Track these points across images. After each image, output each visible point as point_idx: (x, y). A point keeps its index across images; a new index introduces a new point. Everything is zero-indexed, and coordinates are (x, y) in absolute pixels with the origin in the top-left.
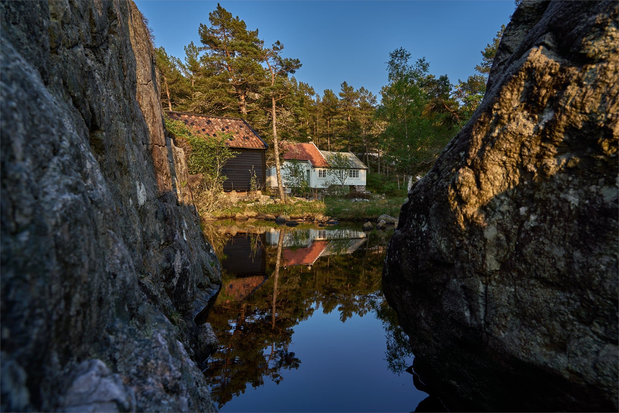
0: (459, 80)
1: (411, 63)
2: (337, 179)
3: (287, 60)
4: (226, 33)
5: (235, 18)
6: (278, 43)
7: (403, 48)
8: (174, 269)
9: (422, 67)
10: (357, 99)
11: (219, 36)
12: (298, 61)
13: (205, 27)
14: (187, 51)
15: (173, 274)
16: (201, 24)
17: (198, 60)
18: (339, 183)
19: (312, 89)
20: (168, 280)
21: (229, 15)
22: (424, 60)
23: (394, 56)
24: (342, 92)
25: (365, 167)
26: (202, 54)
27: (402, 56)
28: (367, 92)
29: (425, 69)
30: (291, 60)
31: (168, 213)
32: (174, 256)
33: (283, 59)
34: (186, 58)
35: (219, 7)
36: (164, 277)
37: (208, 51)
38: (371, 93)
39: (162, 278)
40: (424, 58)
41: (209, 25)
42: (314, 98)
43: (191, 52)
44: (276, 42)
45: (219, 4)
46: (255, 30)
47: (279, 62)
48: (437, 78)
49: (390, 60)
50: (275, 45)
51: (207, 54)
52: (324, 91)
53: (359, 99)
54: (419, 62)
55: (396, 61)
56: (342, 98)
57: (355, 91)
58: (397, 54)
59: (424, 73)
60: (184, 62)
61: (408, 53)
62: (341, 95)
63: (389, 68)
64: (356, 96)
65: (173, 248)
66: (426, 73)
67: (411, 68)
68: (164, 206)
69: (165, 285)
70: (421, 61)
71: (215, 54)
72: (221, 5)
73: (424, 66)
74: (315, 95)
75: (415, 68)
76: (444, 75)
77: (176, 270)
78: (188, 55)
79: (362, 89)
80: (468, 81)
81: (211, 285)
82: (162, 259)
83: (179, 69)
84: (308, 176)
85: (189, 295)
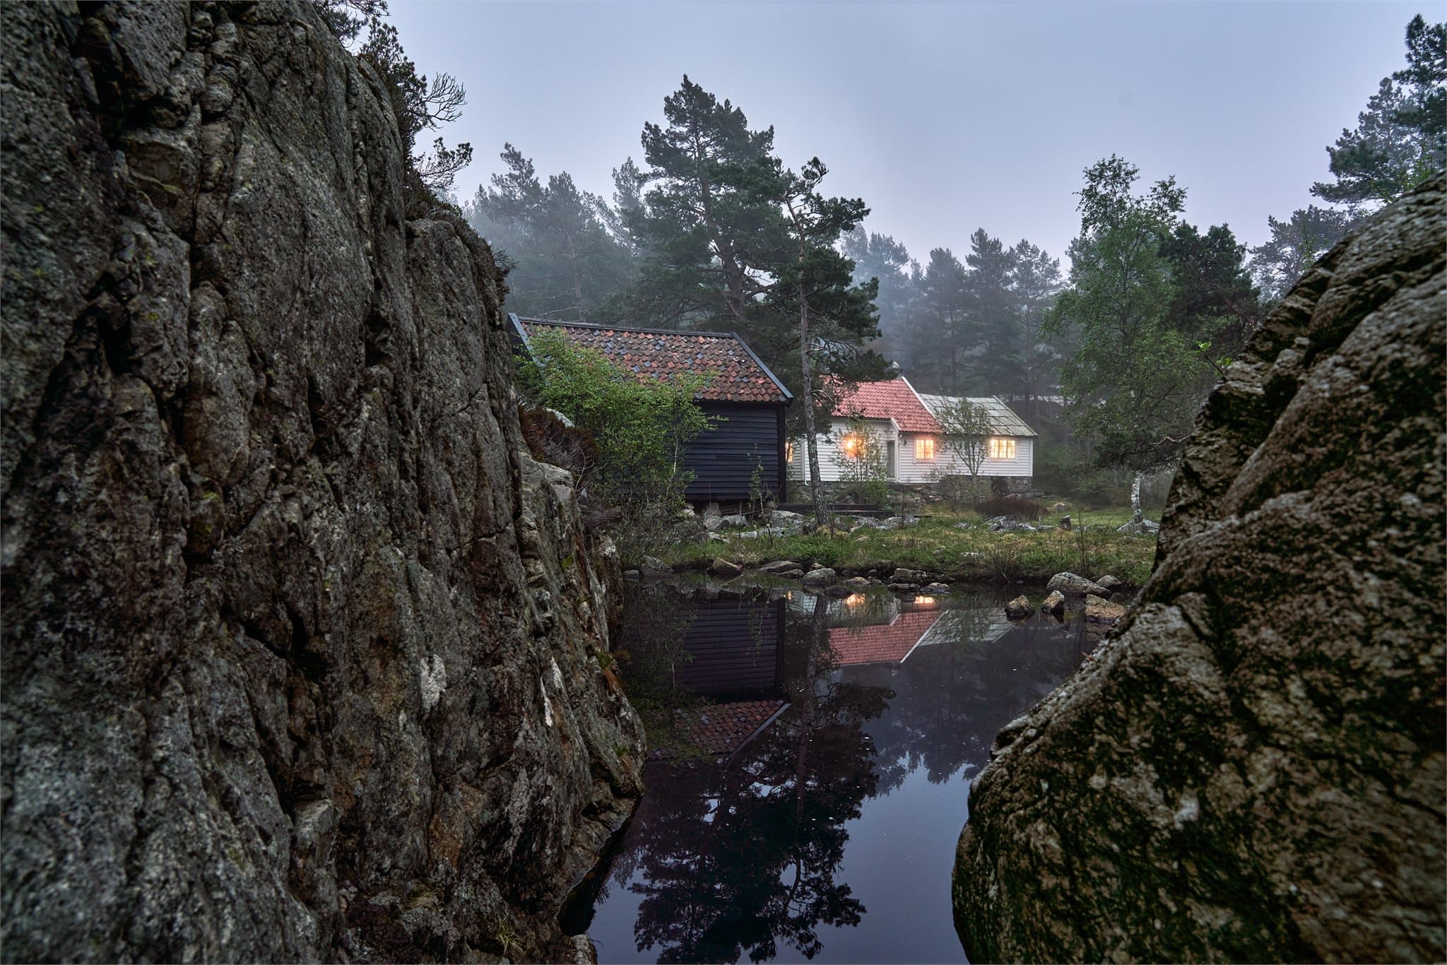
0: (1271, 219)
1: (1140, 193)
2: (961, 462)
3: (834, 201)
4: (702, 140)
5: (722, 104)
6: (816, 162)
7: (1118, 157)
8: (507, 819)
9: (1166, 200)
10: (1011, 268)
11: (686, 145)
12: (860, 204)
13: (656, 130)
14: (618, 180)
15: (506, 832)
16: (647, 124)
17: (642, 199)
18: (966, 471)
19: (902, 249)
20: (495, 847)
21: (708, 100)
22: (1172, 183)
23: (1096, 175)
24: (974, 253)
25: (1028, 433)
26: (650, 186)
27: (1116, 176)
28: (1035, 251)
29: (1174, 203)
30: (843, 200)
31: (501, 691)
32: (511, 788)
33: (826, 198)
34: (615, 195)
35: (687, 84)
36: (484, 845)
37: (662, 181)
38: (1044, 254)
39: (479, 847)
40: (1172, 178)
41: (664, 124)
42: (906, 269)
43: (625, 179)
44: (811, 159)
45: (685, 77)
46: (766, 129)
47: (816, 207)
48: (1203, 232)
49: (1087, 187)
50: (809, 167)
51: (659, 188)
52: (932, 253)
53: (1015, 270)
54: (1160, 189)
55: (1100, 189)
56: (973, 269)
57: (1005, 249)
58: (1102, 172)
59: (1172, 214)
60: (611, 204)
61: (1130, 168)
62: (971, 260)
63: (1083, 207)
64: (1010, 260)
65: (510, 770)
66: (1177, 213)
67: (1138, 202)
68: (492, 678)
69: (485, 861)
70: (1164, 185)
71: (677, 187)
72: (689, 79)
73: (1172, 198)
74: (909, 263)
75: (1150, 204)
76: (1220, 225)
77: (513, 820)
78: (620, 187)
79: (1024, 246)
80: (1293, 219)
81: (614, 804)
82: (480, 805)
83: (601, 221)
84: (890, 458)
85: (548, 862)
